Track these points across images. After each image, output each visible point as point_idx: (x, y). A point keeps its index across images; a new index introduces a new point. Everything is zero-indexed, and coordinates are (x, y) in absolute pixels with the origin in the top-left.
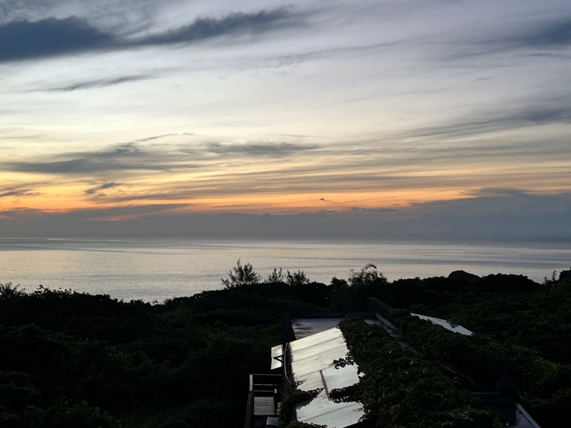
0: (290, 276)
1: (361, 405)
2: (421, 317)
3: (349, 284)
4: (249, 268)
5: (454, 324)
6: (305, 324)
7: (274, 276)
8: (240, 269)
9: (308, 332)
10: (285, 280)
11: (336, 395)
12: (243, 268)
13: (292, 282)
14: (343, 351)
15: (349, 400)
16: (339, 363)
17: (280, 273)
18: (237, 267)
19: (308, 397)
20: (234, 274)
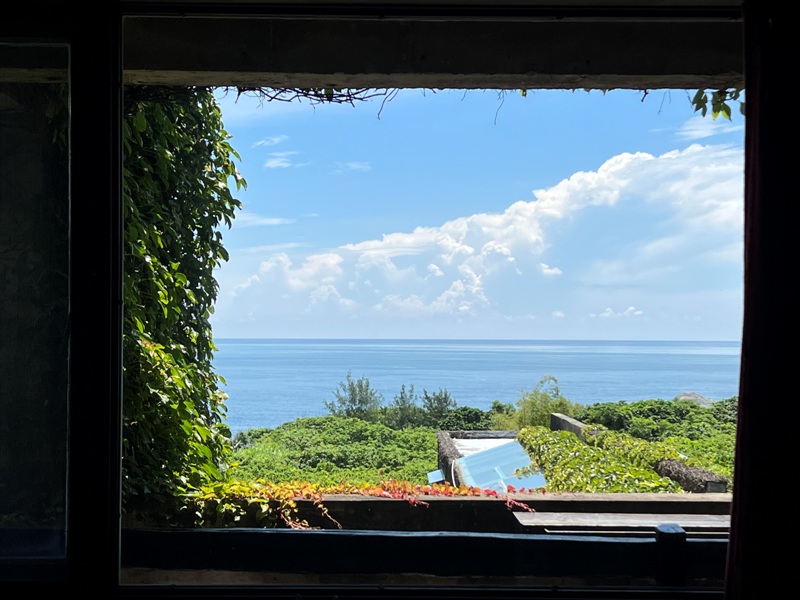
0: (427, 398)
4: (364, 383)
7: (403, 397)
8: (351, 386)
10: (420, 404)
12: (356, 383)
13: (430, 407)
17: (411, 391)
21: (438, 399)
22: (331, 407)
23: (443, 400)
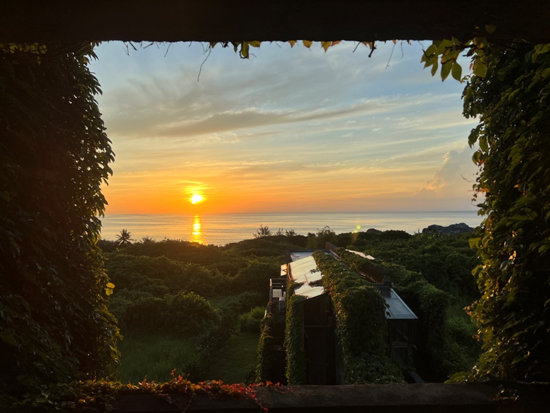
0: (287, 232)
1: (323, 287)
2: (350, 251)
3: (317, 236)
4: (266, 228)
5: (367, 254)
6: (297, 255)
7: (279, 232)
8: (262, 229)
9: (298, 258)
10: (285, 234)
11: (312, 284)
12: (264, 228)
13: (288, 235)
14: (315, 266)
15: (318, 286)
16: (313, 271)
19: (299, 285)
20: (259, 231)
21: (291, 232)
22: (255, 235)
23: (292, 233)
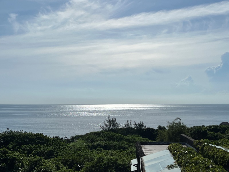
0: (136, 124)
3: (167, 128)
4: (114, 120)
7: (128, 124)
10: (133, 126)
12: (111, 120)
13: (137, 128)
14: (172, 161)
16: (171, 167)
17: (130, 122)
18: (108, 119)
22: (102, 127)
23: (141, 125)
